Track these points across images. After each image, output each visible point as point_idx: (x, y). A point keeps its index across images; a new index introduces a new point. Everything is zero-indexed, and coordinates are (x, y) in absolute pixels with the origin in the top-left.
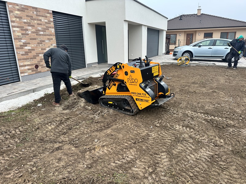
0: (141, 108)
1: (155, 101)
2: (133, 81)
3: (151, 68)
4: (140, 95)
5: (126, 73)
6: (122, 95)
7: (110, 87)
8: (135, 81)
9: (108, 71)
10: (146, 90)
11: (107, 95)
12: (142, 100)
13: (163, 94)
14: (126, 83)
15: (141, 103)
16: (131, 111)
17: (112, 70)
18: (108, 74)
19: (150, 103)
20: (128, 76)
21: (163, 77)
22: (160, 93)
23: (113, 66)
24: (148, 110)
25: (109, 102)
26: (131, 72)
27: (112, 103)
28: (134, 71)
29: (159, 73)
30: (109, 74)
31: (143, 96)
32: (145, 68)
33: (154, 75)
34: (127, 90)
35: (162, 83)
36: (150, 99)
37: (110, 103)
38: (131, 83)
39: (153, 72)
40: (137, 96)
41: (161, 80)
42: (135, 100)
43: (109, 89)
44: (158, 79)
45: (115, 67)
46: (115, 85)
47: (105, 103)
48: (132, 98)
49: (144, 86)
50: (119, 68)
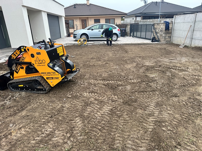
0: (53, 85)
1: (64, 77)
2: (41, 62)
3: (56, 49)
4: (50, 74)
5: (32, 56)
6: (32, 76)
7: (17, 71)
8: (42, 62)
9: (12, 56)
10: (55, 69)
11: (16, 78)
12: (52, 78)
13: (70, 70)
14: (33, 64)
15: (52, 81)
16: (44, 89)
17: (17, 53)
18: (12, 58)
19: (60, 79)
20: (35, 58)
21: (68, 56)
22: (68, 70)
23: (17, 50)
24: (60, 85)
25: (19, 86)
26: (37, 54)
27: (23, 86)
28: (40, 53)
29: (64, 53)
30: (14, 58)
31: (53, 74)
32: (50, 49)
33: (60, 55)
34: (37, 71)
35: (68, 61)
36: (60, 76)
37: (21, 86)
38: (39, 65)
39: (58, 52)
40: (47, 75)
41: (66, 58)
42: (46, 79)
43: (17, 73)
44: (64, 58)
45: (19, 51)
46: (22, 68)
47: (16, 87)
48: (43, 78)
49: (52, 66)
50: (24, 51)
